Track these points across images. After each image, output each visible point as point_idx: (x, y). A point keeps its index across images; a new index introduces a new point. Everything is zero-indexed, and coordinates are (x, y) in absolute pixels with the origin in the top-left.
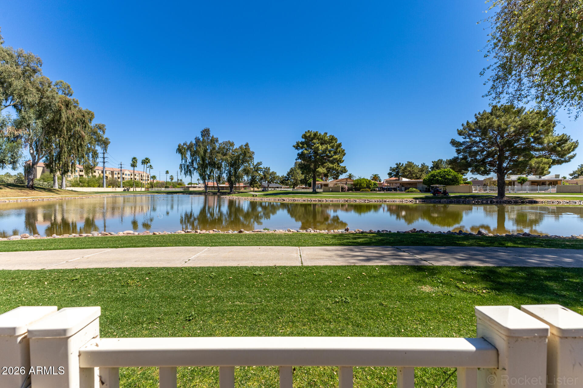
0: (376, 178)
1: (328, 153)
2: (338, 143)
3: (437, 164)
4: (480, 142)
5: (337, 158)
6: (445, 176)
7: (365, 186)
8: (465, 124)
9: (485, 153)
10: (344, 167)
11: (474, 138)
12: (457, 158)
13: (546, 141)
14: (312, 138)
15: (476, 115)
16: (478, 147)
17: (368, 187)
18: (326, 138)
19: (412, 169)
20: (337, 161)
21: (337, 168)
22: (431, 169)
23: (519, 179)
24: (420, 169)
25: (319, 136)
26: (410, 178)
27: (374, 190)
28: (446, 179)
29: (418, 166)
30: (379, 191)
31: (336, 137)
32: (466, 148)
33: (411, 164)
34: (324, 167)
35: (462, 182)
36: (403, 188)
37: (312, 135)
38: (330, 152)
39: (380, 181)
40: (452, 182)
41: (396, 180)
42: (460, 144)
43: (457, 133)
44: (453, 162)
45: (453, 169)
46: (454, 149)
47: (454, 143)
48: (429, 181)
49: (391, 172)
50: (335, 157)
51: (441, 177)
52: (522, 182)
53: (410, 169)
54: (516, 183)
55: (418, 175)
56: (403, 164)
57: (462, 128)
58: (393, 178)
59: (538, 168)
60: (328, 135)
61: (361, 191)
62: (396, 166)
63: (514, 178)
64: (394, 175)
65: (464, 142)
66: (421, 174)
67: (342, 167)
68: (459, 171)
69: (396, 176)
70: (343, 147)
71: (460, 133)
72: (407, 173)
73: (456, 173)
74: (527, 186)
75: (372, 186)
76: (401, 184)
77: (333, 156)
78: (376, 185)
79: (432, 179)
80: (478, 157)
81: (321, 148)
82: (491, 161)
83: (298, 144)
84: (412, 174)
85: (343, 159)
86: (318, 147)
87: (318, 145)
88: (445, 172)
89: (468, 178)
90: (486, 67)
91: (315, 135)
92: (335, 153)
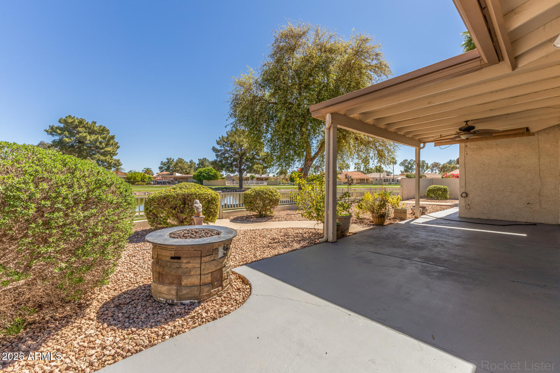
0: (148, 171)
1: (98, 144)
2: (110, 135)
3: (202, 162)
4: (230, 151)
5: (110, 151)
6: (208, 172)
7: (140, 179)
8: (221, 138)
9: (232, 158)
10: (118, 161)
11: (226, 148)
12: (216, 161)
13: (261, 155)
14: (76, 125)
15: (227, 132)
16: (228, 154)
17: (143, 180)
18: (95, 129)
19: (183, 165)
20: (110, 154)
21: (110, 161)
22: (197, 165)
23: (251, 176)
24: (189, 165)
25: (86, 124)
26: (181, 173)
27: (150, 184)
28: (209, 175)
29: (188, 162)
30: (154, 184)
31: (108, 129)
32: (222, 154)
33: (182, 161)
34: (92, 159)
35: (220, 178)
36: (177, 182)
37: (76, 122)
38: (101, 143)
39: (152, 175)
40: (213, 177)
41: (168, 174)
42: (219, 151)
43: (216, 142)
44: (214, 163)
45: (214, 168)
46: (214, 154)
47: (214, 149)
48: (197, 176)
49: (162, 166)
50: (106, 149)
51: (206, 174)
52: (252, 178)
53: (180, 165)
54: (249, 179)
55: (187, 170)
56: (173, 159)
57: (219, 140)
58: (165, 173)
59: (257, 170)
60: (97, 125)
61: (136, 185)
62: (167, 161)
63: (249, 175)
64: (165, 169)
65: (220, 150)
66: (190, 170)
67: (115, 160)
68: (218, 170)
69: (167, 170)
70: (116, 140)
71: (218, 143)
72: (179, 168)
73: (216, 171)
74: (255, 181)
75: (147, 180)
76: (174, 178)
77: (104, 148)
78: (151, 179)
79: (200, 175)
80: (229, 161)
81: (90, 138)
82: (235, 164)
83: (52, 128)
84: (182, 170)
85: (117, 152)
86: (86, 136)
87: (85, 134)
88: (208, 170)
89: (224, 174)
90: (227, 124)
91: (81, 122)
92: (107, 145)
